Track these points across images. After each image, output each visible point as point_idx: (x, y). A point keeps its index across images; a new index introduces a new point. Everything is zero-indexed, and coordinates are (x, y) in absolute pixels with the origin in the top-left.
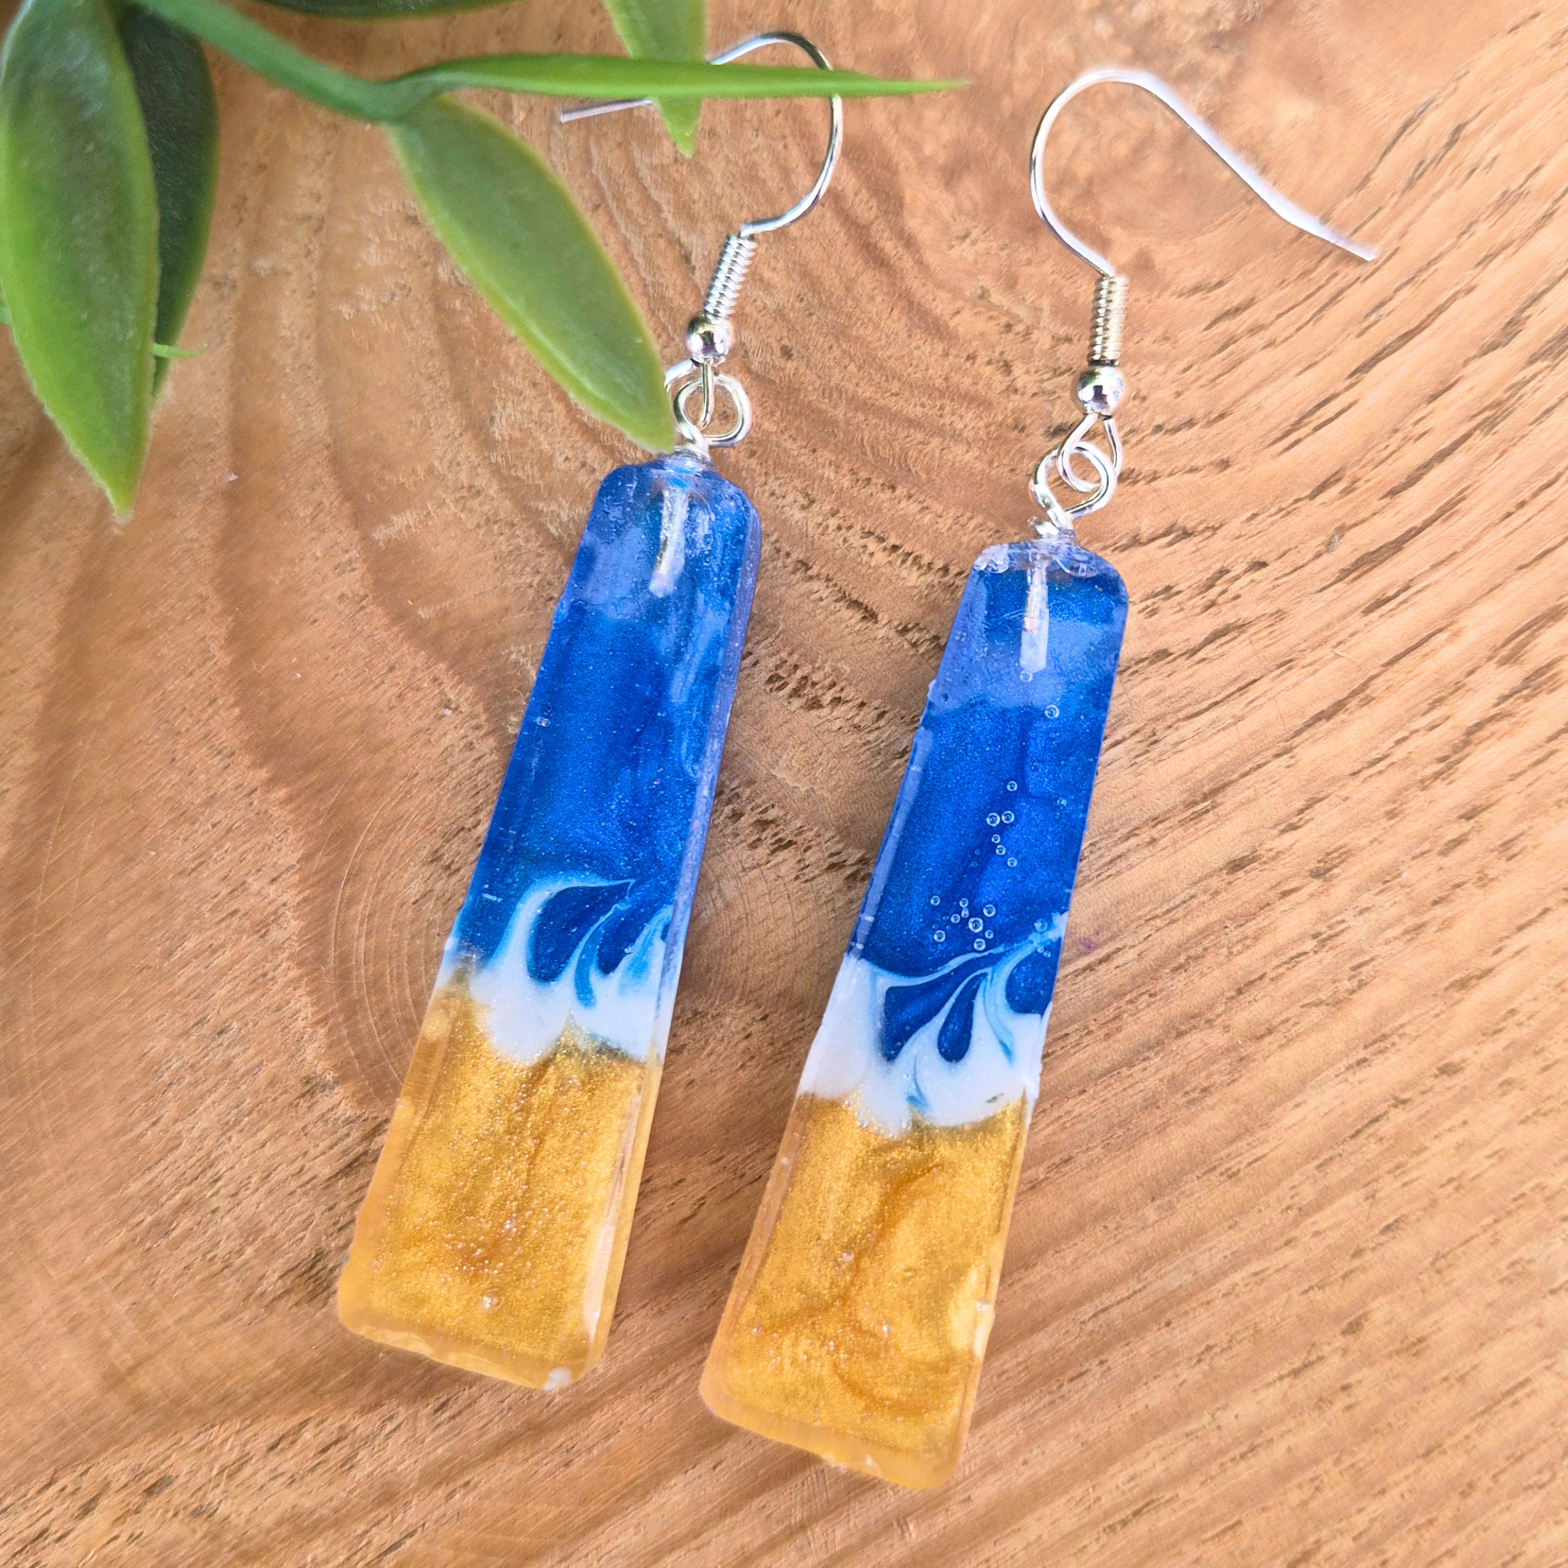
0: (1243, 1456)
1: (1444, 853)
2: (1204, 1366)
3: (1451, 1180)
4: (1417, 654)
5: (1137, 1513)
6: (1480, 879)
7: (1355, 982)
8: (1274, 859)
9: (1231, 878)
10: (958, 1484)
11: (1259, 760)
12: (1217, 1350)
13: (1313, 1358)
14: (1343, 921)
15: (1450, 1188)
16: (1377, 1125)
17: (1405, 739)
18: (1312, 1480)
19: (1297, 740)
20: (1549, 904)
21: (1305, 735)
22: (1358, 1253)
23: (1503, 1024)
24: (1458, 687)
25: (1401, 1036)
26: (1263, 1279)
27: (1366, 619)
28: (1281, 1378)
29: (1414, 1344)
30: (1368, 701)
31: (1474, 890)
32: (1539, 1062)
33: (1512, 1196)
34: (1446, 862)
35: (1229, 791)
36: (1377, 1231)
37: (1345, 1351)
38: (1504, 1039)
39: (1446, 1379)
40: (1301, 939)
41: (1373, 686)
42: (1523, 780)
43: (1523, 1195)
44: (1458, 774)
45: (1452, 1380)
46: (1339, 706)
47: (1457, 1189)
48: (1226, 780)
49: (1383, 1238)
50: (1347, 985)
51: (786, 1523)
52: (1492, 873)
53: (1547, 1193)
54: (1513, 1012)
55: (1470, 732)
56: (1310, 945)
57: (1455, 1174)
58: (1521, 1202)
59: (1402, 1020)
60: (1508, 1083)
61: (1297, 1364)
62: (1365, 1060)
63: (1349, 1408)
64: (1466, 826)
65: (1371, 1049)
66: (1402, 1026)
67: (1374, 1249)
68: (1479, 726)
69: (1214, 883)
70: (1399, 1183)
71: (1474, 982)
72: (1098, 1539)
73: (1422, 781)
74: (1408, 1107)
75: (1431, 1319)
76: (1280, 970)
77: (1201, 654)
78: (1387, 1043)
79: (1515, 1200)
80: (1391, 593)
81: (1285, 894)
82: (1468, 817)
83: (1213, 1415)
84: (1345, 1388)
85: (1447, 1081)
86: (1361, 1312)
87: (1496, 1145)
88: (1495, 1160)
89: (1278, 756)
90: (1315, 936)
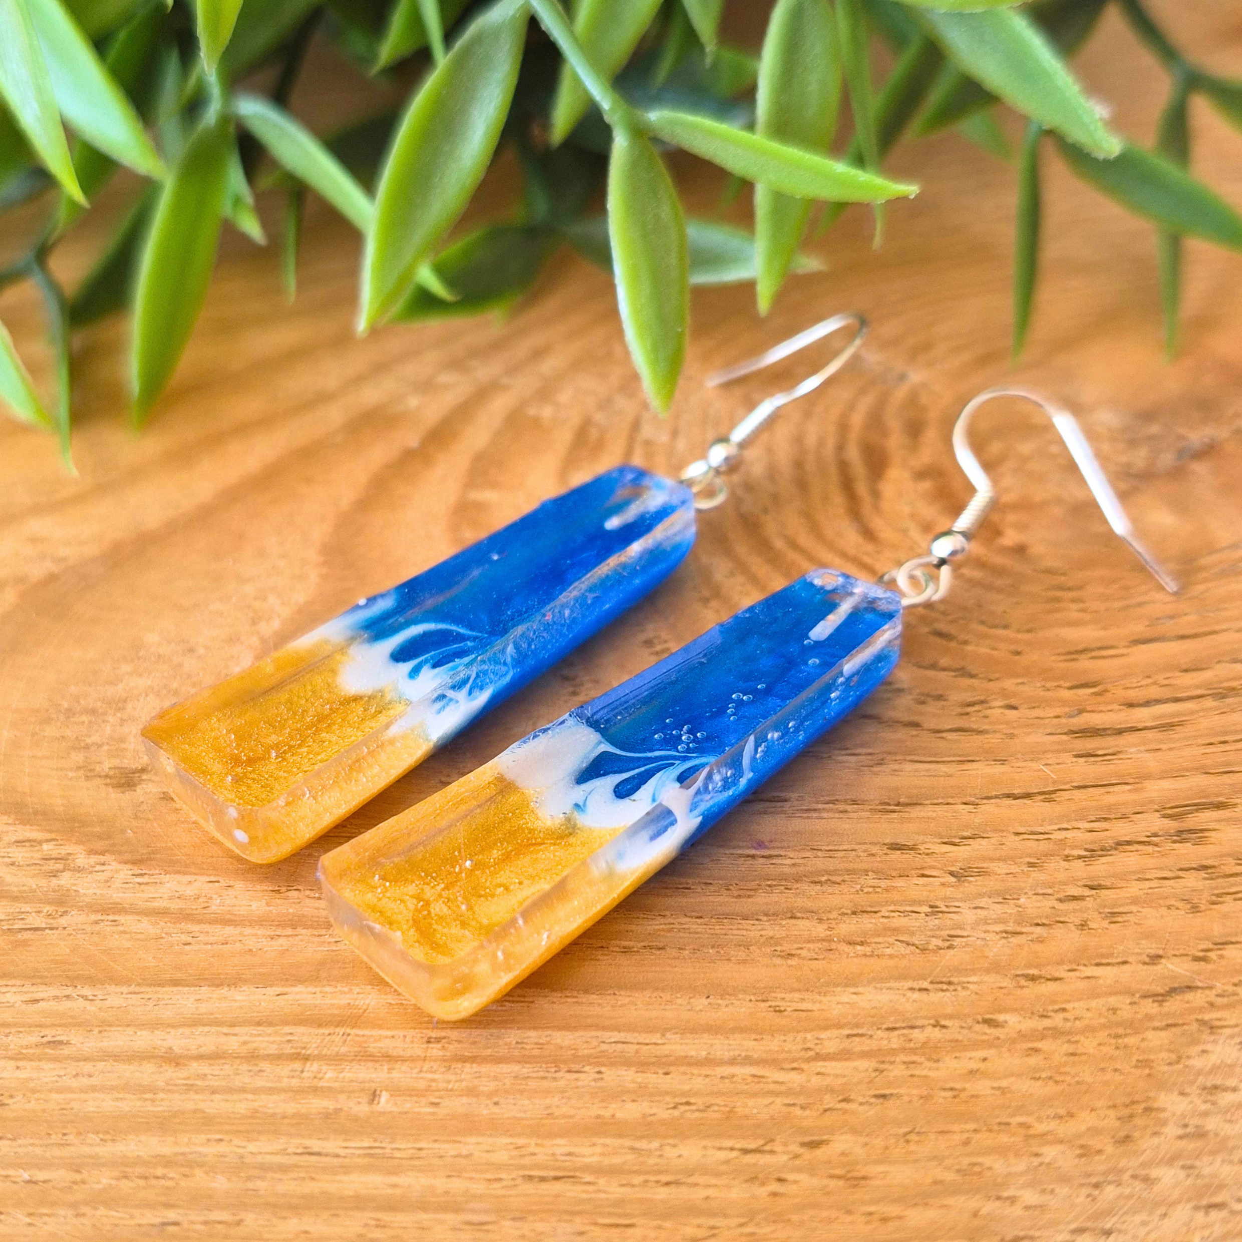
0: (667, 1184)
1: (1060, 900)
2: (676, 1113)
3: (952, 1089)
4: (1102, 790)
5: (556, 1178)
6: (1082, 925)
7: (947, 944)
8: (927, 854)
9: (889, 852)
10: (438, 1090)
11: (950, 800)
12: (694, 1107)
13: (767, 1148)
14: (959, 907)
15: (949, 1094)
16: (911, 1031)
17: (1067, 829)
18: (713, 1228)
19: (985, 801)
20: (1130, 960)
21: (993, 801)
22: (847, 1100)
23: (1052, 1014)
24: (1124, 817)
25: (963, 988)
26: (759, 1083)
27: (1075, 760)
28: (732, 1149)
29: (855, 1178)
30: (1050, 801)
31: (1073, 928)
32: (1071, 1048)
33: (998, 1120)
34: (1061, 906)
35: (919, 808)
36: (872, 1093)
37: (797, 1156)
38: (1047, 1023)
39: (871, 1214)
40: (920, 903)
41: (1059, 794)
42: (1147, 884)
43: (1008, 1124)
44: (1097, 862)
45: (876, 1217)
46: (1028, 796)
47: (955, 1097)
48: (919, 802)
49: (873, 1100)
50: (940, 943)
51: (298, 1051)
52: (1092, 925)
53: (1031, 1132)
54: (1064, 1010)
55: (1119, 844)
56: (926, 909)
57: (958, 1086)
58: (1002, 1127)
59: (971, 979)
60: (1036, 1050)
61: (753, 1146)
62: (926, 990)
63: (775, 1194)
64: (1087, 892)
65: (936, 986)
66: (968, 982)
67: (861, 1104)
68: (1129, 843)
69: (875, 849)
70: (910, 1073)
71: (1043, 980)
72: (513, 1179)
73: (1067, 856)
74: (944, 1031)
75: (881, 1168)
76: (893, 914)
77: (944, 735)
78: (951, 988)
79: (1000, 1124)
80: (1100, 752)
81: (923, 876)
82: (1092, 888)
83: (661, 1146)
84: (780, 1180)
85: (986, 1029)
86: (825, 1137)
87: (1004, 1083)
88: (997, 1092)
89: (965, 804)
90: (931, 907)
